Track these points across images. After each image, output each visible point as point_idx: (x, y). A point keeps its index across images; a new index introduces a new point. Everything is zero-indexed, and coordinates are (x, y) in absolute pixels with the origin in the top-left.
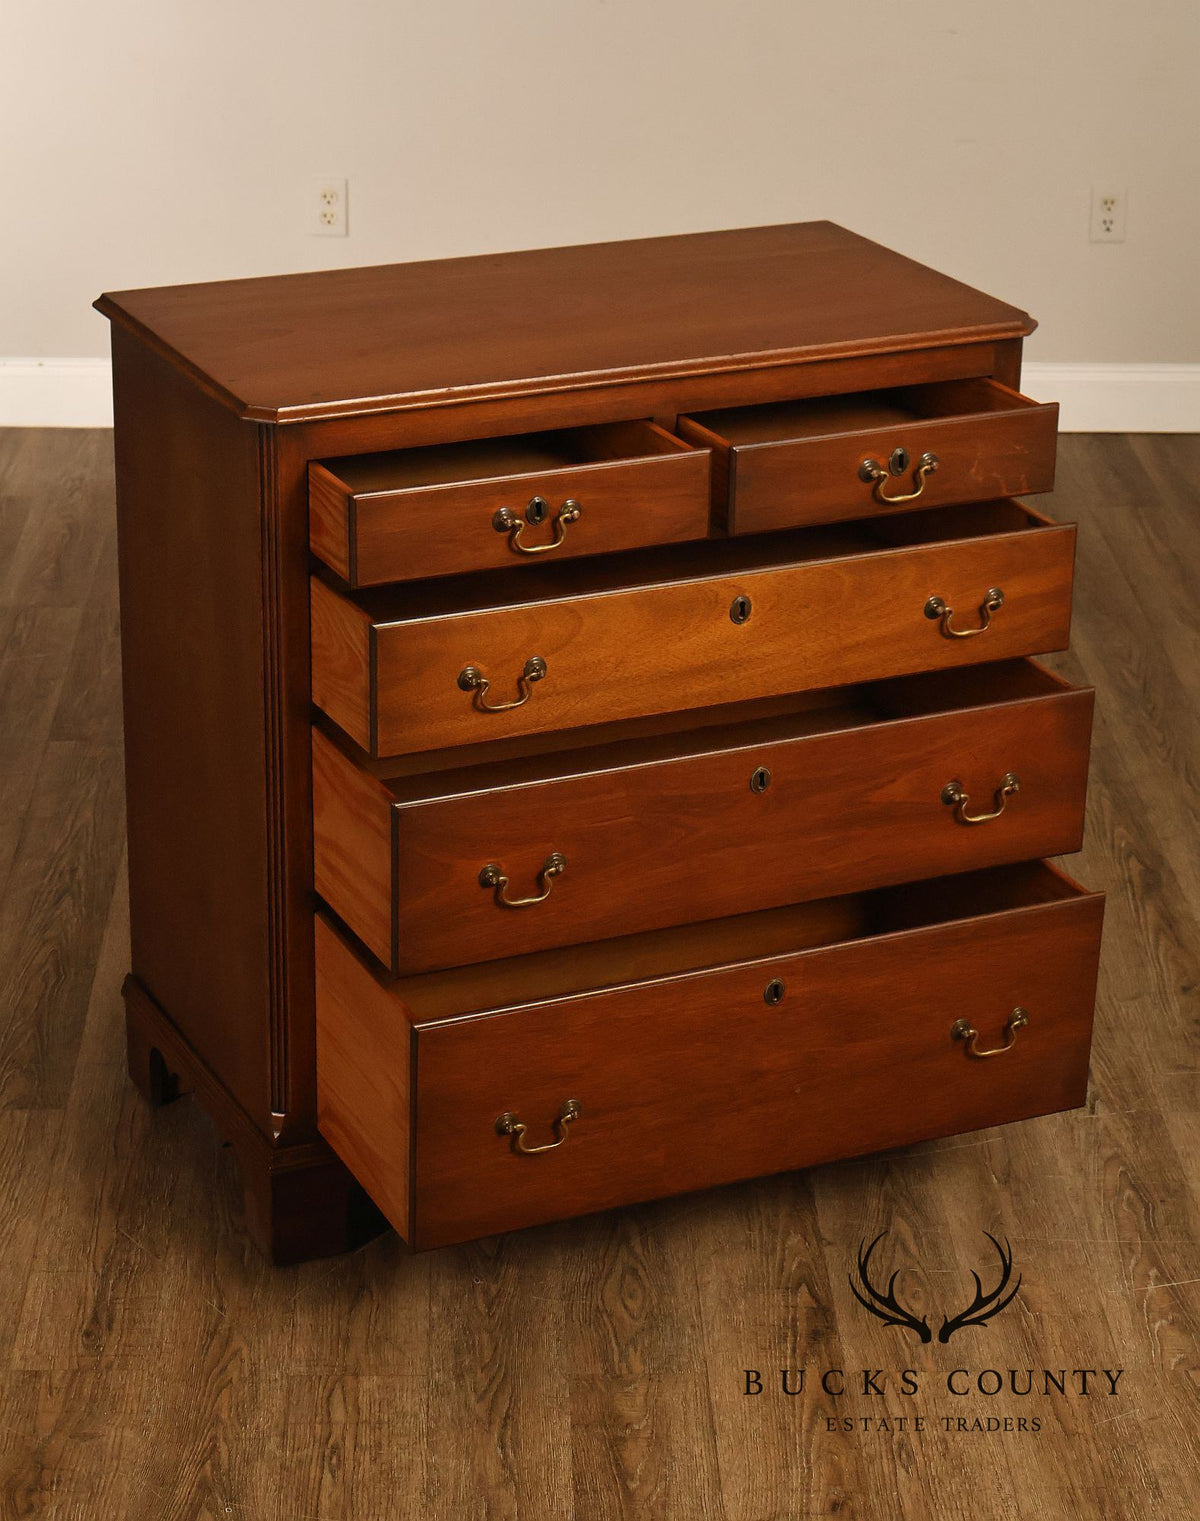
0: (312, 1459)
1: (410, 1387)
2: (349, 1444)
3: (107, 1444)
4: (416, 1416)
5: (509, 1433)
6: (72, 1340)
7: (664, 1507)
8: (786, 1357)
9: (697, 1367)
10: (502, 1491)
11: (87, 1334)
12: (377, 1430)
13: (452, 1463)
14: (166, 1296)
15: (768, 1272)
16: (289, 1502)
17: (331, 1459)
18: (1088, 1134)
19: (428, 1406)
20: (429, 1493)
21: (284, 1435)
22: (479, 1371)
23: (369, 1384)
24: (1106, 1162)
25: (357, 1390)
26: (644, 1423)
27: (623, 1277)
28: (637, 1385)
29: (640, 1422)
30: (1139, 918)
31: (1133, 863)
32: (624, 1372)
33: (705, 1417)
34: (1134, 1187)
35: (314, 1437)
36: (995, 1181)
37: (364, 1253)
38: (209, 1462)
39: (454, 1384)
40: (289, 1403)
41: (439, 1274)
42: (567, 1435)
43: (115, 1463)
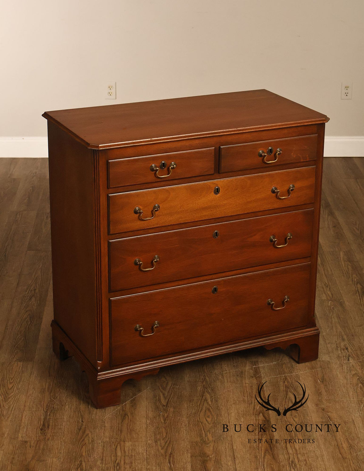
0: (111, 467)
1: (141, 445)
2: (122, 462)
3: (48, 463)
4: (143, 454)
5: (172, 459)
6: (37, 431)
8: (256, 436)
9: (229, 438)
11: (41, 430)
12: (131, 458)
13: (154, 468)
14: (65, 418)
15: (250, 409)
17: (117, 467)
18: (347, 367)
19: (146, 451)
21: (102, 460)
22: (162, 440)
23: (128, 444)
24: (353, 376)
25: (124, 446)
27: (205, 411)
28: (210, 444)
29: (212, 455)
30: (361, 301)
31: (359, 286)
32: (207, 440)
33: (232, 454)
34: (361, 383)
35: (112, 460)
36: (319, 381)
37: (126, 404)
38: (79, 468)
39: (154, 444)
40: (104, 450)
41: (149, 411)
42: (189, 459)
43: (51, 469)
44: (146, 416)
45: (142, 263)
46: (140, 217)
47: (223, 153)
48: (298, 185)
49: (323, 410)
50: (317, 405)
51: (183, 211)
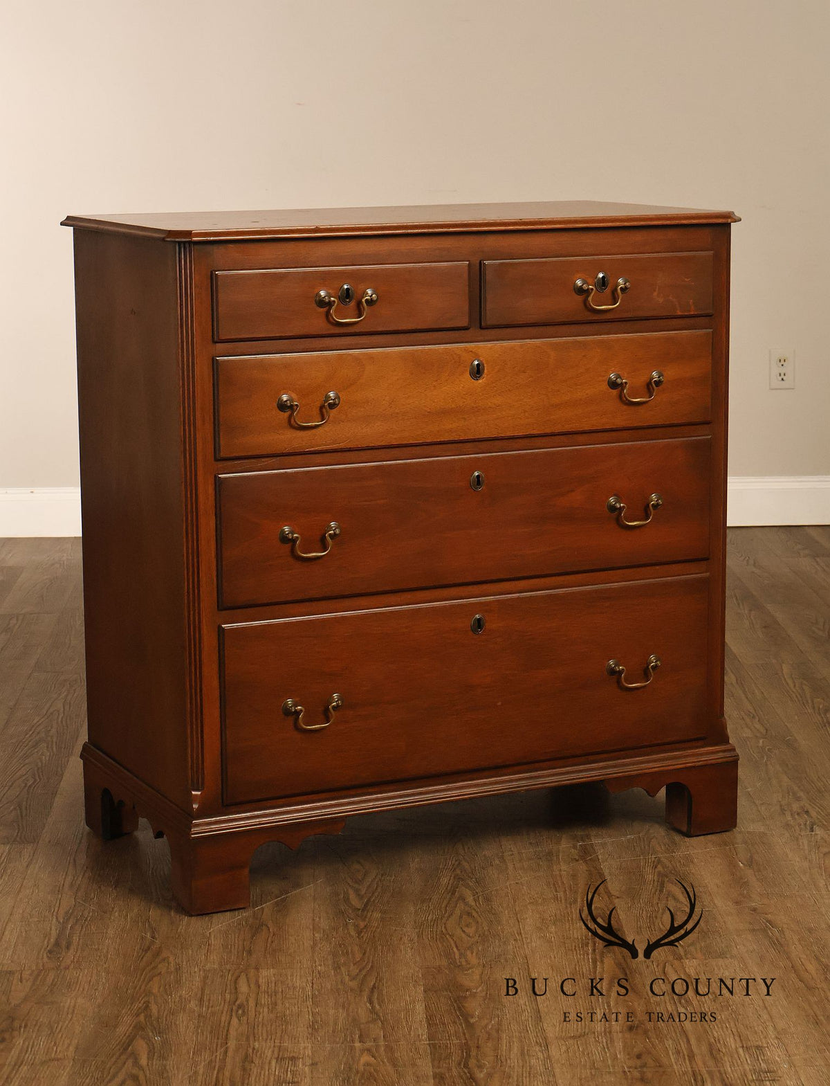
0: (222, 1013)
1: (299, 974)
2: (252, 1003)
3: (64, 1006)
4: (303, 989)
5: (376, 996)
6: (38, 954)
7: (498, 1031)
8: (588, 954)
9: (520, 960)
10: (372, 1026)
11: (50, 952)
12: (273, 996)
13: (332, 1012)
14: (111, 932)
15: (572, 912)
16: (205, 1033)
17: (238, 1011)
18: (809, 841)
19: (312, 983)
20: (313, 1028)
21: (201, 1000)
22: (352, 965)
23: (266, 974)
24: (824, 855)
25: (257, 976)
26: (480, 988)
27: (461, 917)
28: (473, 970)
29: (477, 989)
32: (464, 963)
33: (527, 985)
35: (225, 1000)
36: (741, 865)
37: (263, 909)
38: (143, 1014)
39: (333, 972)
40: (205, 983)
41: (320, 918)
42: (421, 996)
43: (70, 1016)
44: (311, 927)
45: (297, 537)
46: (292, 420)
47: (489, 276)
48: (671, 373)
49: (755, 910)
50: (737, 903)
51: (397, 413)
